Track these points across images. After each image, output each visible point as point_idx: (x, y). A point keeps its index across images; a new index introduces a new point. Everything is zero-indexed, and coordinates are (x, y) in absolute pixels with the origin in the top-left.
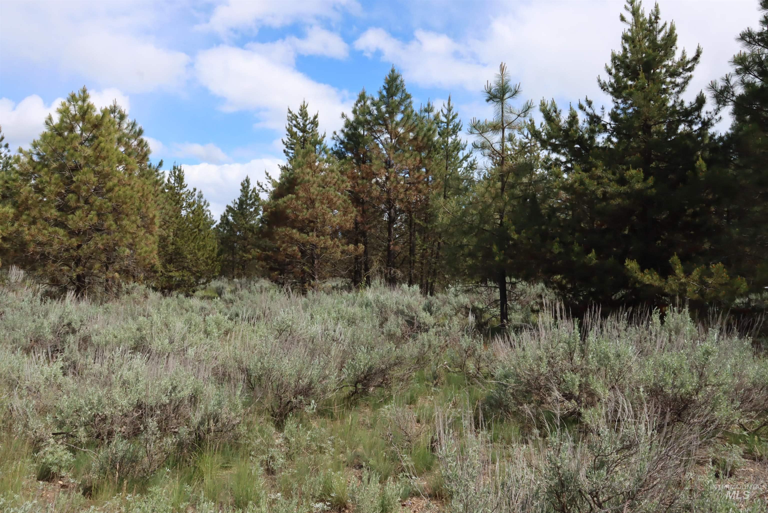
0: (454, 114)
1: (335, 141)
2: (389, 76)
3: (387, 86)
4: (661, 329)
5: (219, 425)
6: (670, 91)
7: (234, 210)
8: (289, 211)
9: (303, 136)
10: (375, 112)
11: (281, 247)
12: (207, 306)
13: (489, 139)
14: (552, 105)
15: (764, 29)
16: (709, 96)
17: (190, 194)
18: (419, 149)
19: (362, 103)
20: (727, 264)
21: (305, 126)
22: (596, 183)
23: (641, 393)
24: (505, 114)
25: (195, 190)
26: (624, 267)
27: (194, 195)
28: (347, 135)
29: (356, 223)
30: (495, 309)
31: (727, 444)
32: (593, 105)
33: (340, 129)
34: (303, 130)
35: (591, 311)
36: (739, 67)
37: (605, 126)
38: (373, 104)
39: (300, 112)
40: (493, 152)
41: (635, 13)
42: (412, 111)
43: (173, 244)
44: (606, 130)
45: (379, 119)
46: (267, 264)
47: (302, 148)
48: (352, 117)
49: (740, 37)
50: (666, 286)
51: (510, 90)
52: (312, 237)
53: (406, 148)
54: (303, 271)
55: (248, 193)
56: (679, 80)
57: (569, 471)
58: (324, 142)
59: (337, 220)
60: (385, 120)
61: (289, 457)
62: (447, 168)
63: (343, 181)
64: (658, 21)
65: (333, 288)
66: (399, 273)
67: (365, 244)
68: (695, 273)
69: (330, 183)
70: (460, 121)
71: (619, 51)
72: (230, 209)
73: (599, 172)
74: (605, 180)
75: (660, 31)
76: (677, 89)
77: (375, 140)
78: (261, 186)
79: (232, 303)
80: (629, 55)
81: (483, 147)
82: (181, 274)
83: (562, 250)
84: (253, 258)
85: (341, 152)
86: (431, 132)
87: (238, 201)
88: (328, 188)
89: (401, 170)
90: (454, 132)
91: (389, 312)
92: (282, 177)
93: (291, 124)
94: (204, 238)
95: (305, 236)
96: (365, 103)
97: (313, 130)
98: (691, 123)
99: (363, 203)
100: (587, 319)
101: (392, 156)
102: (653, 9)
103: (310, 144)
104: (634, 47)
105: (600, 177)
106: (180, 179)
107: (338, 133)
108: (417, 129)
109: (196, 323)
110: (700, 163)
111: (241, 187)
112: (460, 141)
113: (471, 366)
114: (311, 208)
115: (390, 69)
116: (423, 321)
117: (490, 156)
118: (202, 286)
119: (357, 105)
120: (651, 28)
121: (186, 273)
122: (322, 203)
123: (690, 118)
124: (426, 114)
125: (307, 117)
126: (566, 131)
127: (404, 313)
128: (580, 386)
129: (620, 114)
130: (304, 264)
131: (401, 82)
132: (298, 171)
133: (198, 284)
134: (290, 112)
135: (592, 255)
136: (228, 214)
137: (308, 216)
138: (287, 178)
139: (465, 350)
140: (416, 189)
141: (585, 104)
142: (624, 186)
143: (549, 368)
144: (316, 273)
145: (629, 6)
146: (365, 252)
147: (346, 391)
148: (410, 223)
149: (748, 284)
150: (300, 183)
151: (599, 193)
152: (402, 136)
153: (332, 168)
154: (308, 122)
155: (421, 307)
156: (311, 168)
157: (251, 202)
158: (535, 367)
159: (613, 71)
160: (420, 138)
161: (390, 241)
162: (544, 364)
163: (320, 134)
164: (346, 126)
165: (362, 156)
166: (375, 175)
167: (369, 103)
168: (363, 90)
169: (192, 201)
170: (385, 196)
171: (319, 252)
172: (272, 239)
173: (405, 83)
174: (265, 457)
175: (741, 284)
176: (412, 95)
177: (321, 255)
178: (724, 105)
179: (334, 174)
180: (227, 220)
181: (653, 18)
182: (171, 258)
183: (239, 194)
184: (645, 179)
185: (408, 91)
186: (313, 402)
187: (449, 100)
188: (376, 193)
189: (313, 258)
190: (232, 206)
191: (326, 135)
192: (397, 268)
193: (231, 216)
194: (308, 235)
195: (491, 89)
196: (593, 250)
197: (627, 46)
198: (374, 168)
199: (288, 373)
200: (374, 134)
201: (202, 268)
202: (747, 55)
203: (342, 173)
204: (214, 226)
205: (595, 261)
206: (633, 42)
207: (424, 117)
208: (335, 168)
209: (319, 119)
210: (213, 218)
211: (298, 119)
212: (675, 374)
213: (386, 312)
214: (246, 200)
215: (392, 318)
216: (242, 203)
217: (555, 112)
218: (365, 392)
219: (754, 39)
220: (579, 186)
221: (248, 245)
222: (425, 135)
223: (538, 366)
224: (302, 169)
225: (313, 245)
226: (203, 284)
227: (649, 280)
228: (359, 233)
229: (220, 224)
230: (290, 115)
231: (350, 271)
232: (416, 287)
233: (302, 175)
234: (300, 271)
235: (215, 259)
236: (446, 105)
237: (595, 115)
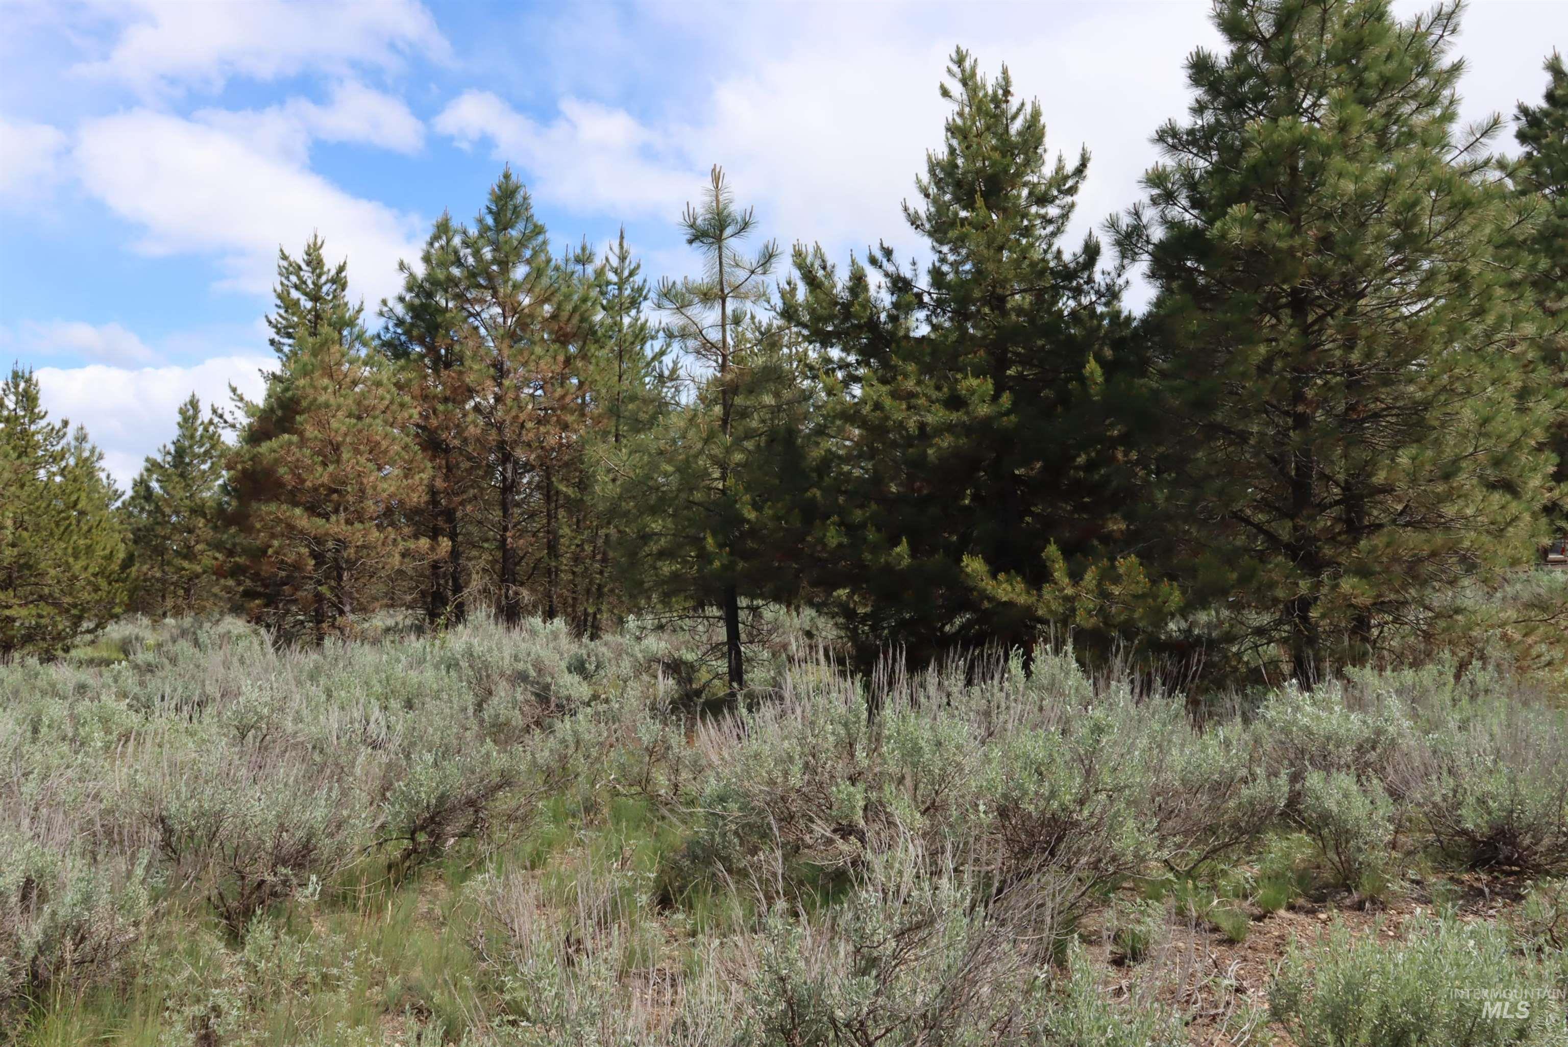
0: (632, 267)
1: (384, 319)
2: (500, 187)
3: (494, 208)
4: (1026, 688)
5: (87, 946)
6: (1037, 233)
7: (162, 467)
8: (282, 470)
9: (314, 309)
10: (471, 260)
11: (270, 546)
12: (91, 682)
13: (696, 321)
14: (816, 255)
15: (1196, 123)
16: (1106, 241)
17: (57, 433)
18: (562, 339)
19: (443, 242)
20: (1145, 557)
21: (318, 287)
22: (904, 406)
23: (982, 815)
24: (726, 269)
25: (65, 423)
26: (962, 570)
27: (65, 434)
28: (411, 307)
29: (433, 492)
30: (719, 662)
31: (1138, 900)
32: (895, 256)
33: (396, 294)
34: (315, 297)
35: (886, 659)
36: (1156, 191)
37: (919, 296)
38: (466, 244)
39: (306, 257)
40: (704, 344)
41: (967, 80)
42: (548, 261)
43: (13, 545)
44: (922, 305)
45: (479, 275)
46: (239, 584)
47: (310, 335)
48: (420, 270)
49: (1156, 137)
50: (1041, 604)
51: (735, 221)
52: (336, 526)
53: (537, 337)
54: (319, 598)
55: (196, 430)
56: (1053, 211)
57: (805, 983)
58: (360, 321)
59: (388, 488)
60: (490, 277)
61: (253, 1003)
62: (620, 377)
63: (402, 405)
64: (1009, 98)
65: (388, 630)
66: (526, 595)
67: (453, 537)
68: (1090, 577)
69: (374, 408)
70: (645, 281)
71: (941, 153)
72: (153, 466)
73: (910, 384)
74: (922, 401)
75: (1014, 118)
76: (1050, 228)
77: (471, 319)
78: (221, 416)
79: (152, 671)
80: (960, 161)
81: (684, 335)
82: (34, 612)
83: (845, 541)
84: (204, 572)
85: (397, 342)
86: (589, 304)
87: (172, 449)
88: (368, 421)
89: (527, 382)
90: (634, 303)
91: (496, 677)
92: (270, 396)
93: (286, 282)
94: (89, 530)
95: (321, 522)
96: (448, 242)
97: (335, 297)
98: (1078, 292)
99: (447, 450)
100: (880, 674)
101: (506, 352)
102: (1000, 76)
103: (330, 325)
104: (968, 148)
105: (912, 395)
106: (29, 399)
107: (391, 304)
108: (559, 297)
109: (52, 720)
110: (1092, 367)
111: (179, 418)
112: (647, 321)
113: (661, 780)
114: (332, 462)
115: (500, 174)
116: (566, 693)
117: (698, 352)
118: (89, 637)
119: (431, 244)
120: (998, 111)
121: (46, 610)
122: (357, 451)
123: (1074, 283)
124: (579, 268)
125: (322, 268)
126: (846, 306)
127: (528, 677)
128: (865, 809)
129: (948, 274)
130: (319, 583)
131: (525, 199)
132: (302, 382)
133: (75, 634)
134: (284, 257)
135: (902, 548)
136: (150, 476)
137: (325, 479)
138: (278, 398)
139: (647, 749)
140: (558, 421)
141: (879, 255)
142: (958, 411)
143: (806, 777)
144: (345, 599)
145: (955, 69)
146: (455, 554)
147: (394, 850)
148: (548, 491)
149: (1184, 593)
150: (308, 410)
151: (912, 424)
152: (526, 311)
153: (379, 377)
154: (324, 279)
155: (563, 665)
156: (331, 376)
157: (202, 450)
158: (777, 774)
159: (933, 190)
160: (565, 315)
161: (505, 529)
162: (796, 768)
163: (350, 305)
164: (410, 289)
165: (443, 352)
166: (470, 392)
167: (457, 241)
168: (446, 214)
169: (59, 448)
170: (493, 436)
171: (353, 556)
172: (247, 529)
173: (532, 202)
174: (198, 1010)
175: (1171, 594)
176: (547, 227)
177: (357, 560)
178: (1134, 260)
179: (380, 391)
180: (148, 489)
181: (1000, 92)
182: (10, 577)
183: (174, 433)
184: (995, 398)
185: (539, 219)
186: (314, 878)
187: (622, 237)
188: (475, 427)
189: (339, 570)
190: (159, 459)
191: (365, 306)
192: (522, 584)
193: (158, 481)
194: (328, 520)
195: (695, 219)
196: (904, 540)
197: (955, 143)
198: (470, 379)
199: (257, 821)
200: (468, 306)
201: (85, 596)
202: (1168, 169)
203: (399, 386)
204: (119, 504)
205: (906, 561)
206: (965, 138)
207: (573, 273)
208: (384, 376)
209: (347, 273)
210: (116, 486)
211: (302, 273)
212: (1041, 774)
213: (488, 676)
214: (191, 447)
215: (502, 690)
216: (180, 453)
217: (824, 268)
218: (435, 850)
219: (1180, 140)
220: (873, 411)
221: (197, 542)
222: (575, 309)
223: (786, 774)
224: (312, 378)
225: (339, 540)
226: (89, 631)
227: (1007, 593)
228: (441, 513)
229: (132, 498)
230: (285, 264)
231: (423, 594)
232: (559, 623)
233: (311, 391)
234: (310, 596)
235: (115, 576)
236: (616, 249)
237: (899, 276)
